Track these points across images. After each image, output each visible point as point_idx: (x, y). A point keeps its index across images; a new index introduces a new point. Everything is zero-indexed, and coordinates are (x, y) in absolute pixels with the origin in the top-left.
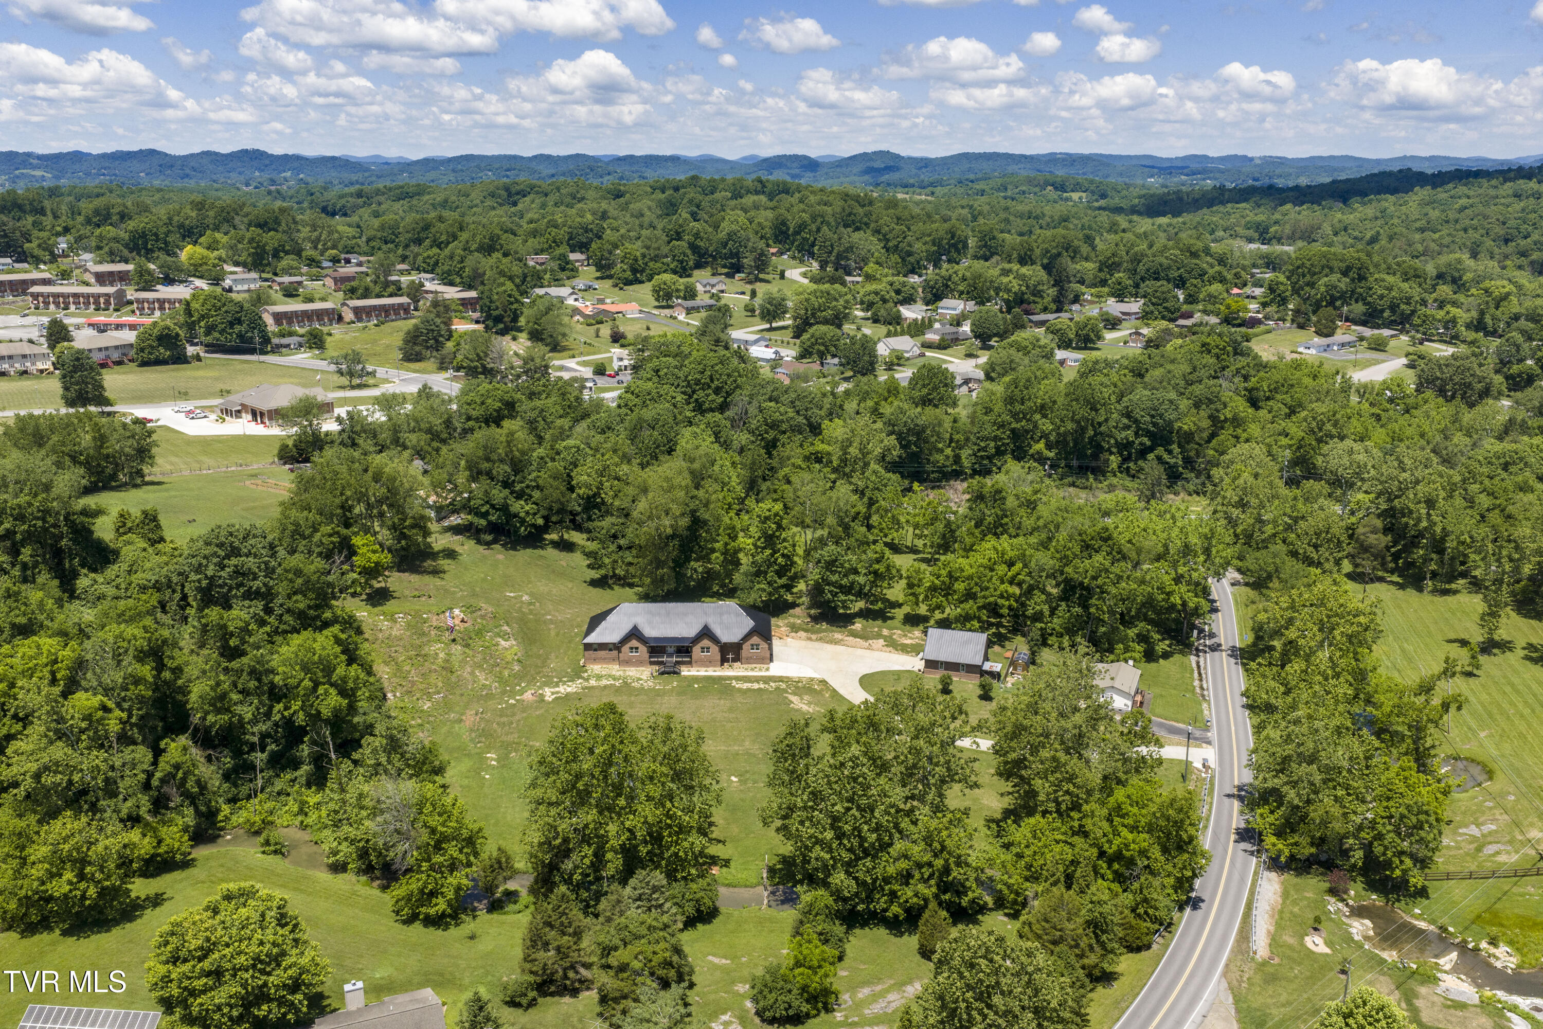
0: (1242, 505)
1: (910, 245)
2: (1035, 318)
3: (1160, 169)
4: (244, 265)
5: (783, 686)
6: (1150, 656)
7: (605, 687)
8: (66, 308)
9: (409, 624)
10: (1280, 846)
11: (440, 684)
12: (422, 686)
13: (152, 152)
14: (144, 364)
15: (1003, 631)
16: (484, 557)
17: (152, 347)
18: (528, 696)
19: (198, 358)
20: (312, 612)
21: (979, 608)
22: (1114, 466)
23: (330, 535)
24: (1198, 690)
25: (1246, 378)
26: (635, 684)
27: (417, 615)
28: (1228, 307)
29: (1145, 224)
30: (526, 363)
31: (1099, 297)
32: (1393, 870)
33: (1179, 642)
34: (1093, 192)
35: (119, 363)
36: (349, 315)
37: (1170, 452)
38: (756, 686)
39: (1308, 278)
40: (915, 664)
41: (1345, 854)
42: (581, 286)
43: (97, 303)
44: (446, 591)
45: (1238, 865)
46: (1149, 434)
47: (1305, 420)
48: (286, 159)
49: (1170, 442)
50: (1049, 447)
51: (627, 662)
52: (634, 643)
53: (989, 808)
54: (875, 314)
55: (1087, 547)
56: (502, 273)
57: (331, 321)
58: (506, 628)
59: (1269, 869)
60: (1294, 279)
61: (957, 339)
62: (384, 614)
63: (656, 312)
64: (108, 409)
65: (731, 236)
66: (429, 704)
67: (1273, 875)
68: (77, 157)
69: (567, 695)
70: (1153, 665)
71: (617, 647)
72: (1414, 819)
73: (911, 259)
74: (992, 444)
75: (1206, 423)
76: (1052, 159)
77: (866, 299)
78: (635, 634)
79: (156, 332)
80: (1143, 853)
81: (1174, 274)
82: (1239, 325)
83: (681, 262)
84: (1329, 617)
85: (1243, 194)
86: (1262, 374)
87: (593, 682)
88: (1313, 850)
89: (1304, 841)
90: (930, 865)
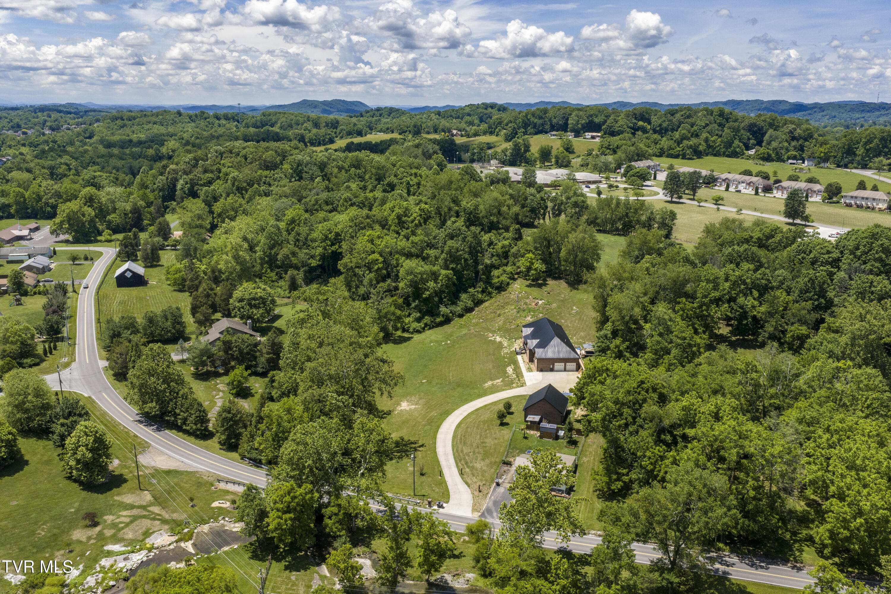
9: (521, 297)
18: (491, 335)
27: (529, 295)
62: (522, 289)
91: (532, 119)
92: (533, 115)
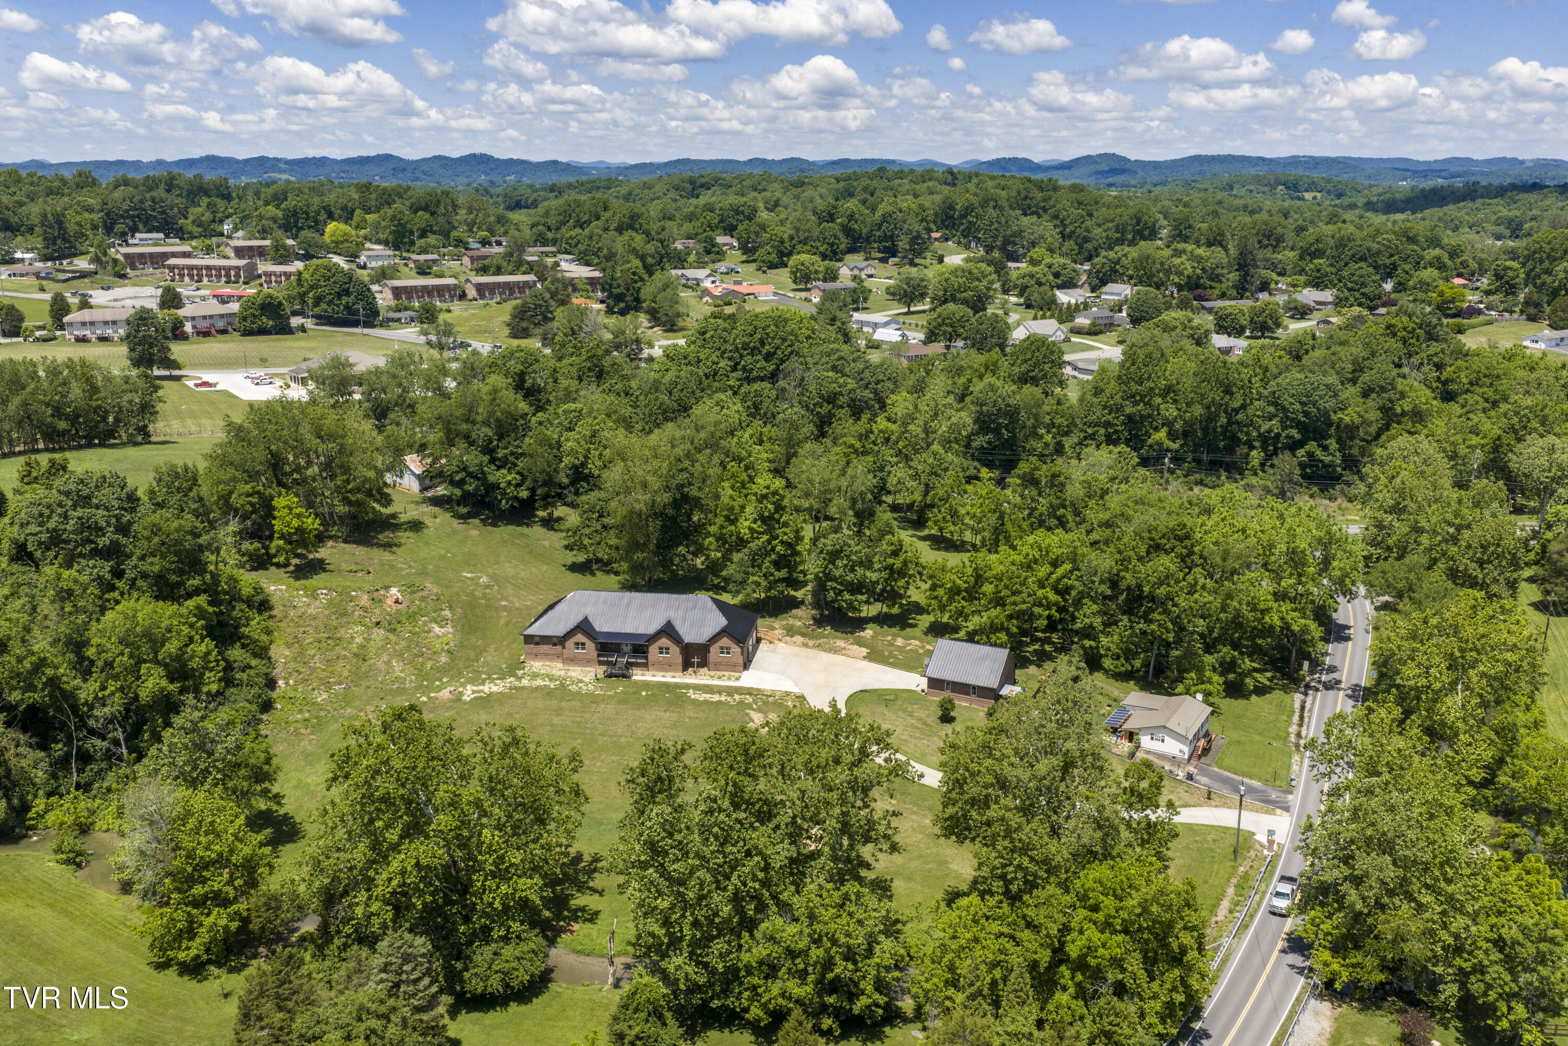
0: (1397, 510)
1: (1088, 231)
2: (1208, 304)
3: (1415, 172)
4: (386, 243)
5: (749, 699)
6: (1235, 690)
7: (537, 688)
8: (200, 281)
9: (331, 603)
10: (1335, 967)
11: (346, 674)
12: (322, 675)
13: (388, 157)
14: (248, 333)
15: (1048, 648)
16: (455, 532)
17: (254, 316)
18: (445, 694)
19: (303, 329)
20: (174, 578)
21: (1010, 617)
22: (1256, 462)
23: (249, 495)
24: (1293, 738)
25: (1439, 367)
26: (573, 688)
27: (344, 593)
28: (1441, 294)
29: (1378, 219)
30: (616, 337)
31: (1294, 286)
32: (1499, 1019)
33: (1284, 675)
34: (1329, 192)
35: (224, 332)
36: (472, 292)
37: (1325, 448)
38: (716, 698)
39: (1546, 264)
40: (915, 682)
41: (1434, 984)
42: (723, 269)
43: (228, 275)
44: (392, 567)
45: (1276, 987)
46: (1299, 425)
47: (1505, 415)
48: (511, 164)
49: (1326, 437)
50: (1172, 436)
51: (571, 661)
52: (580, 638)
53: (958, 876)
54: (1028, 299)
55: (1156, 548)
56: (634, 251)
57: (452, 297)
58: (447, 613)
59: (1320, 997)
60: (1530, 265)
61: (1112, 325)
62: (305, 588)
63: (791, 294)
64: (176, 373)
65: (886, 218)
66: (325, 696)
67: (1325, 1007)
68: (322, 162)
69: (490, 695)
70: (1241, 702)
71: (561, 641)
72: (1532, 949)
73: (1088, 246)
74: (1102, 431)
75: (1374, 415)
76: (1294, 161)
77: (1019, 282)
78: (584, 627)
79: (259, 300)
80: (1118, 963)
81: (1384, 260)
82: (1454, 316)
83: (832, 245)
84: (1462, 650)
85: (1501, 192)
86: (1459, 362)
87: (525, 682)
88: (1382, 977)
89: (1370, 962)
90: (805, 953)
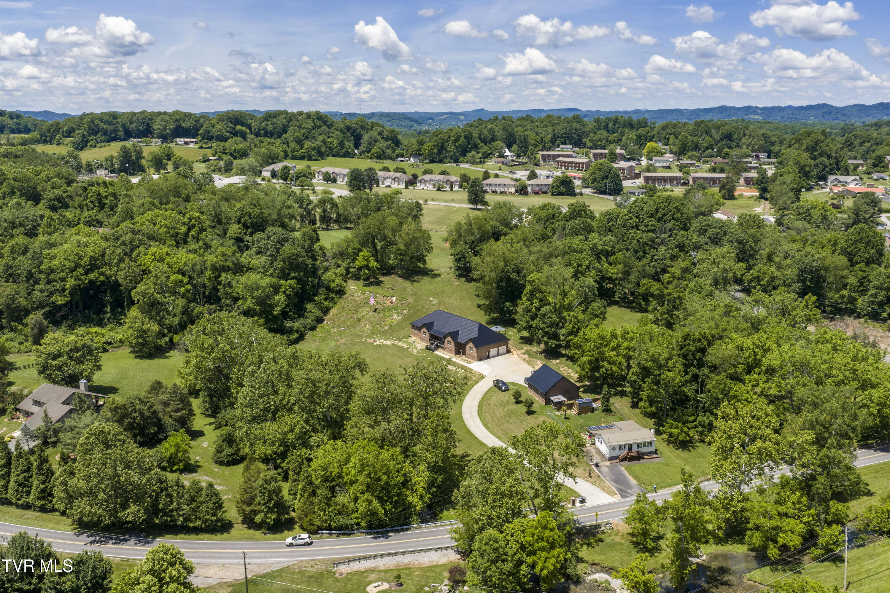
9: (367, 297)
11: (349, 324)
12: (340, 323)
18: (372, 340)
19: (581, 194)
26: (410, 350)
35: (545, 193)
36: (691, 182)
43: (579, 167)
44: (405, 289)
51: (422, 339)
52: (425, 330)
57: (678, 183)
58: (406, 311)
66: (335, 330)
67: (455, 556)
71: (419, 330)
79: (561, 178)
91: (102, 125)
92: (101, 120)
